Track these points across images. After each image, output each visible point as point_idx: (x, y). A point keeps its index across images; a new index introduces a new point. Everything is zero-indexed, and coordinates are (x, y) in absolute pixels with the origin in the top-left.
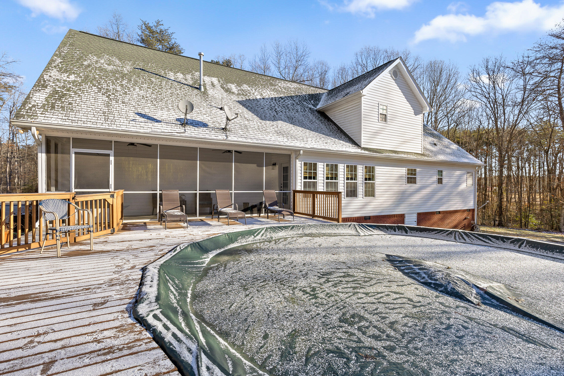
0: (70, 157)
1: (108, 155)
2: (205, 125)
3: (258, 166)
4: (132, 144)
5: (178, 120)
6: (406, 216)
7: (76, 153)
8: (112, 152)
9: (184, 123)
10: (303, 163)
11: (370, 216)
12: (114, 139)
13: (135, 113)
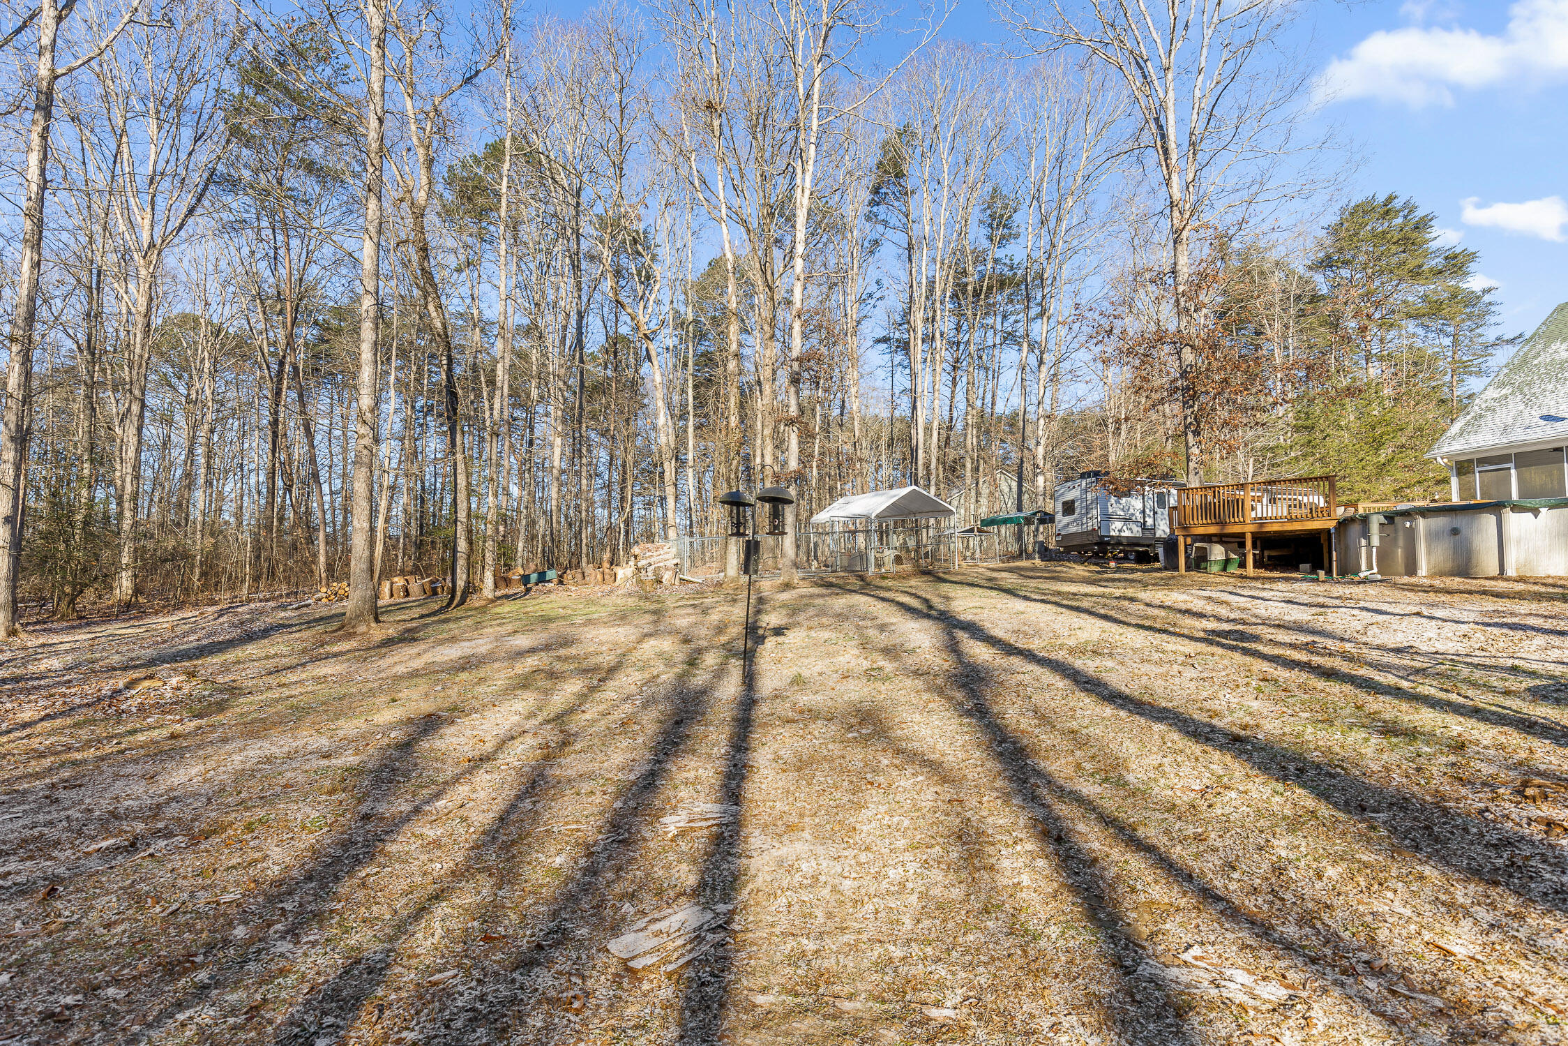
8: (1512, 465)
12: (1513, 451)
13: (1541, 418)
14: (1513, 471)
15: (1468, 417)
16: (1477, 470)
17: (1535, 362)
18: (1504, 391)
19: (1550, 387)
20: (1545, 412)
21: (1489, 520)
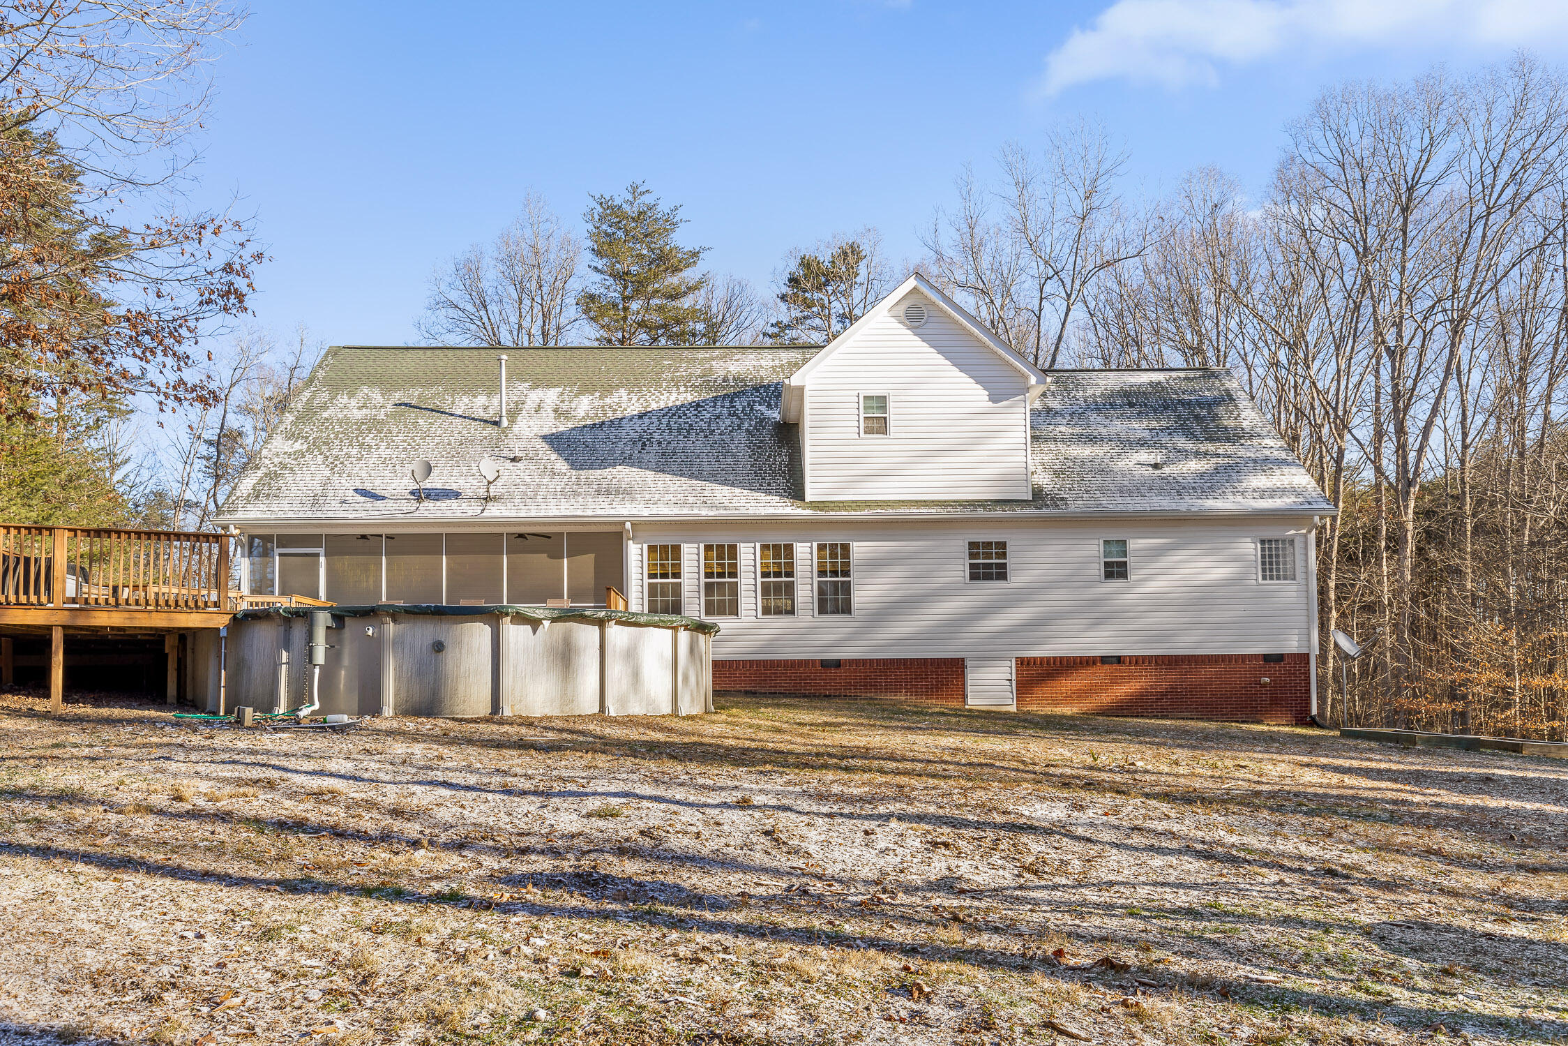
0: (274, 561)
1: (318, 555)
2: (456, 495)
3: (550, 557)
4: (364, 537)
5: (412, 493)
6: (968, 663)
7: (280, 555)
8: (322, 551)
9: (420, 495)
10: (645, 546)
11: (839, 660)
12: (324, 531)
13: (356, 491)
14: (322, 559)
15: (260, 473)
16: (277, 551)
17: (325, 415)
18: (297, 446)
19: (354, 452)
20: (359, 485)
21: (478, 635)
